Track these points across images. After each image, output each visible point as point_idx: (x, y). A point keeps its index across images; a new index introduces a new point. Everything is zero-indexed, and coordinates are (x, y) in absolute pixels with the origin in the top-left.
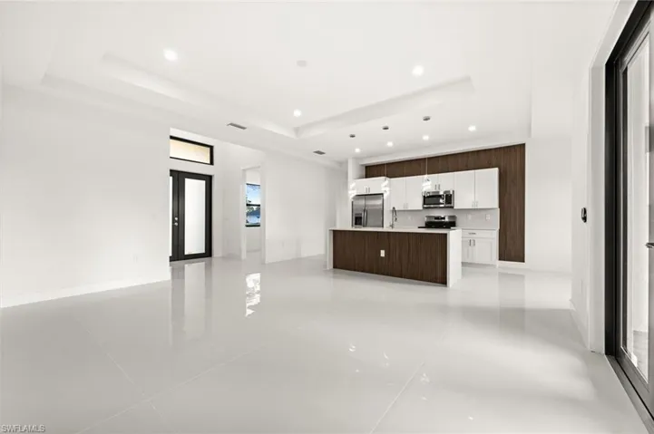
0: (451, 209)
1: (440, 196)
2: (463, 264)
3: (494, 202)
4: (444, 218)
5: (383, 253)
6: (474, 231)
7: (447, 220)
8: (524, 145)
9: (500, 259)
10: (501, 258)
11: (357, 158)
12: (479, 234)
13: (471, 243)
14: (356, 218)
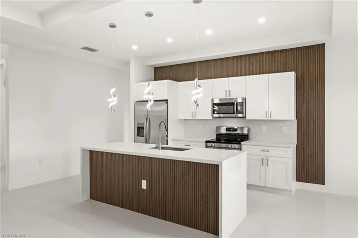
0: (243, 120)
2: (249, 187)
3: (289, 113)
4: (236, 130)
6: (267, 148)
7: (239, 132)
8: (323, 45)
9: (297, 180)
10: (299, 179)
12: (273, 152)
13: (264, 162)
14: (139, 128)
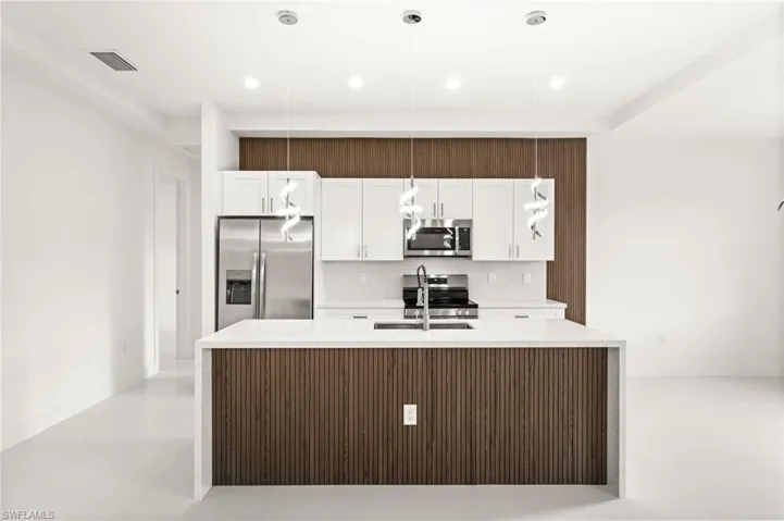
0: (466, 261)
1: (444, 231)
4: (445, 281)
5: (410, 415)
7: (449, 285)
8: (584, 140)
11: (226, 112)
